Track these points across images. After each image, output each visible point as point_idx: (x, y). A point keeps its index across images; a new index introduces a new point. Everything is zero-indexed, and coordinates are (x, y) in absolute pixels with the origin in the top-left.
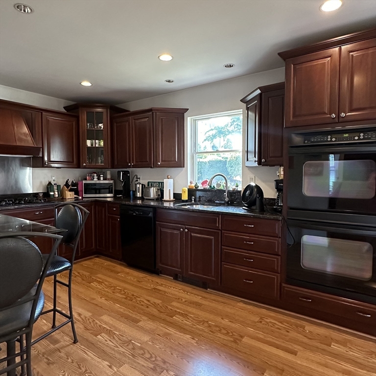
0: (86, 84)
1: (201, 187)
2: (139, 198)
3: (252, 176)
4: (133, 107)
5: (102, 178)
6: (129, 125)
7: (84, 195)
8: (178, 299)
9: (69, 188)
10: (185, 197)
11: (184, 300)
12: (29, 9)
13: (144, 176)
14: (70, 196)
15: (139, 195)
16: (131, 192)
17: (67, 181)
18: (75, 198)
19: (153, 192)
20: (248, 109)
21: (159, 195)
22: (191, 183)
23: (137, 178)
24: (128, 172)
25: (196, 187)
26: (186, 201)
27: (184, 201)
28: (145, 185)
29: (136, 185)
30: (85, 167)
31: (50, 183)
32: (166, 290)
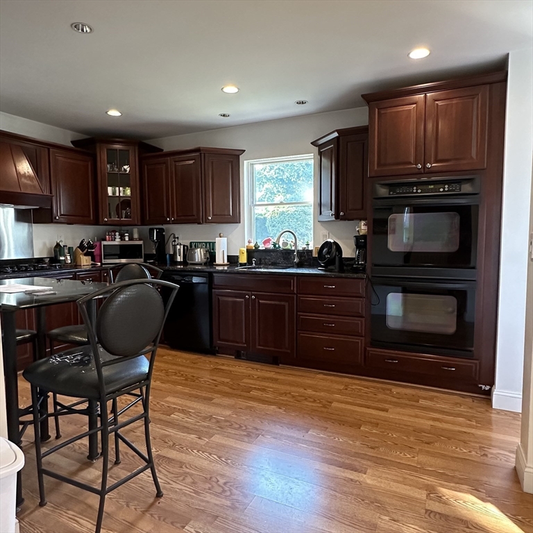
0: (114, 113)
1: (262, 247)
2: (180, 263)
3: (326, 232)
4: (169, 145)
5: (127, 239)
6: (167, 168)
7: (103, 260)
8: (249, 376)
9: (85, 252)
10: (243, 259)
11: (256, 377)
12: (88, 29)
13: (183, 236)
14: (85, 261)
15: (179, 259)
16: (168, 256)
17: (82, 242)
18: (92, 264)
19: (199, 255)
20: (320, 154)
21: (208, 258)
22: (249, 242)
23: (175, 238)
24: (162, 230)
25: (256, 246)
26: (245, 264)
27: (242, 265)
28: (187, 246)
29: (175, 246)
30: (106, 224)
31: (58, 245)
32: (231, 369)
